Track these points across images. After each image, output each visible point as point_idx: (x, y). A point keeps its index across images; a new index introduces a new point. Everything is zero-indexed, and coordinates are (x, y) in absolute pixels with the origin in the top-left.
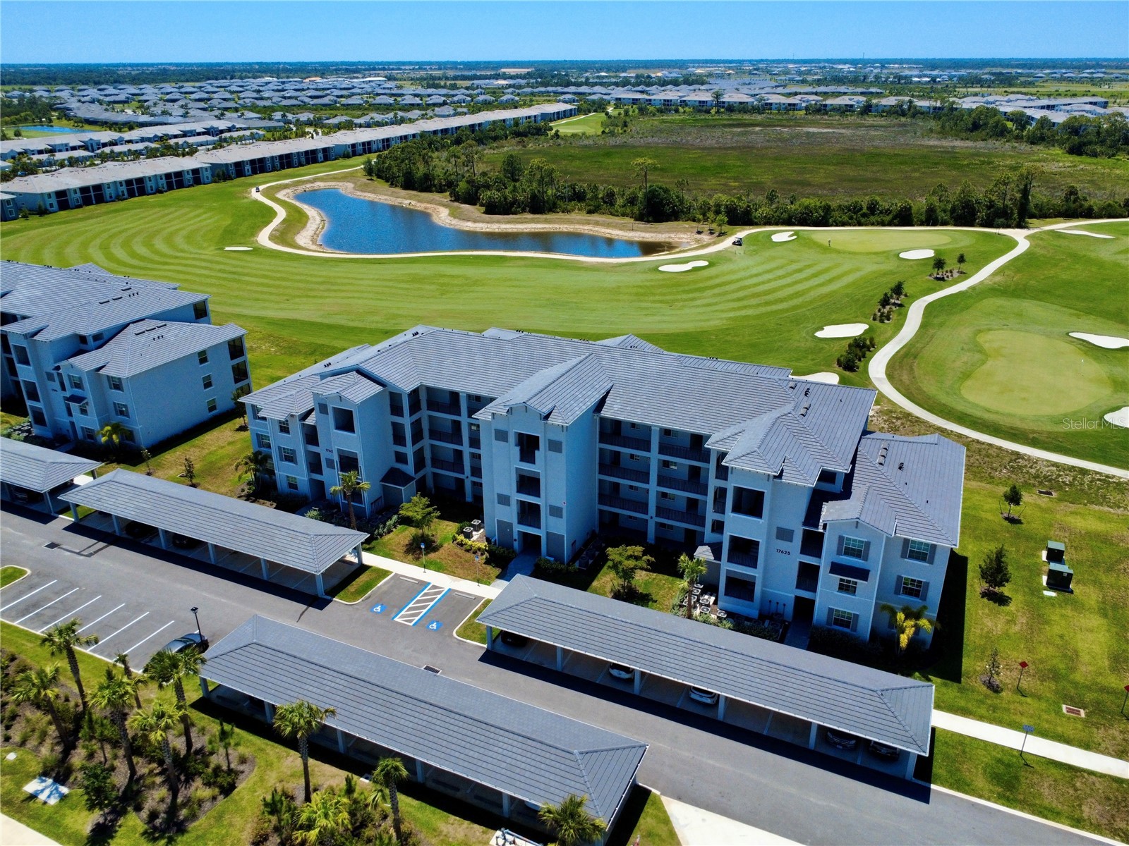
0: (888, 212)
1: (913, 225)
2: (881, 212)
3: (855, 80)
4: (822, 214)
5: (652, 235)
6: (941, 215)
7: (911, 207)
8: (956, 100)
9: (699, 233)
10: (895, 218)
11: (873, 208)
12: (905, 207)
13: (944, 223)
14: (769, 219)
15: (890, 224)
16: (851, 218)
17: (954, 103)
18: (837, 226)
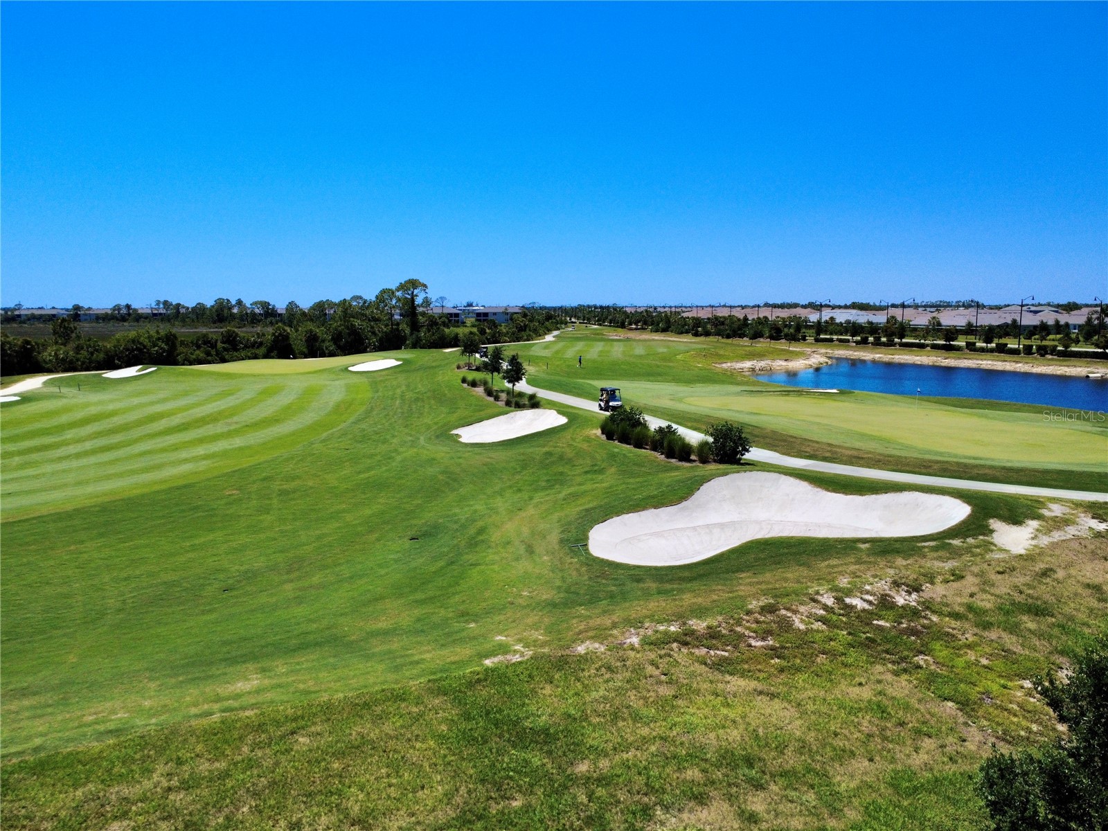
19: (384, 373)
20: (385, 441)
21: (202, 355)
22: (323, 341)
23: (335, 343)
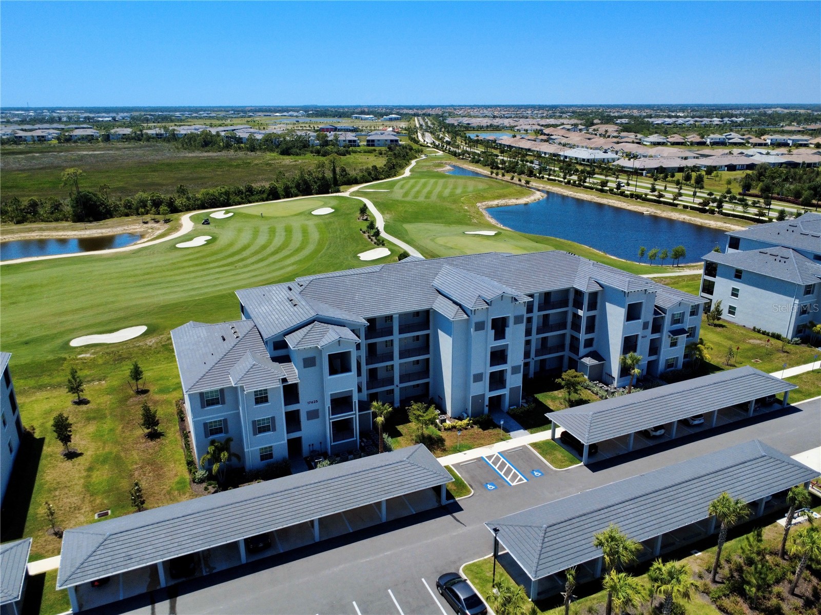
0: (262, 192)
1: (280, 199)
2: (257, 193)
3: (52, 121)
4: (226, 198)
5: (108, 230)
6: (294, 190)
7: (276, 188)
8: (176, 128)
9: (146, 223)
10: (269, 195)
11: (250, 190)
12: (273, 187)
13: (296, 196)
14: (188, 206)
15: (267, 200)
16: (242, 198)
17: (174, 130)
18: (236, 205)
19: (328, 216)
20: (338, 258)
21: (240, 200)
22: (292, 188)
23: (297, 189)
